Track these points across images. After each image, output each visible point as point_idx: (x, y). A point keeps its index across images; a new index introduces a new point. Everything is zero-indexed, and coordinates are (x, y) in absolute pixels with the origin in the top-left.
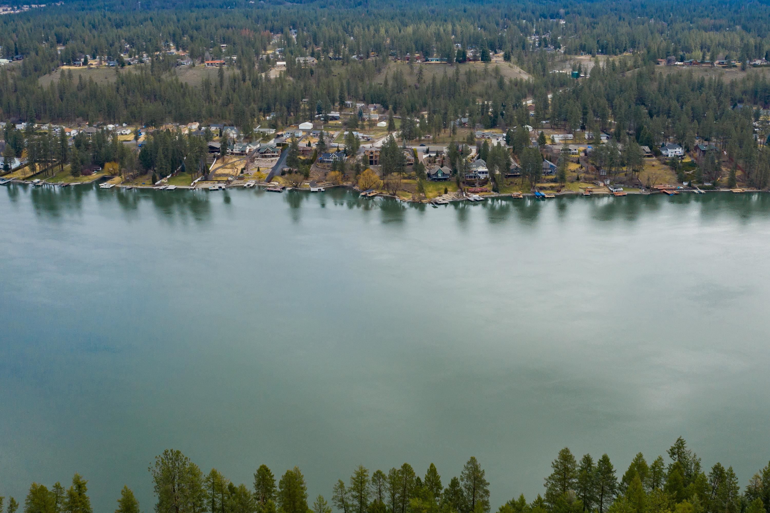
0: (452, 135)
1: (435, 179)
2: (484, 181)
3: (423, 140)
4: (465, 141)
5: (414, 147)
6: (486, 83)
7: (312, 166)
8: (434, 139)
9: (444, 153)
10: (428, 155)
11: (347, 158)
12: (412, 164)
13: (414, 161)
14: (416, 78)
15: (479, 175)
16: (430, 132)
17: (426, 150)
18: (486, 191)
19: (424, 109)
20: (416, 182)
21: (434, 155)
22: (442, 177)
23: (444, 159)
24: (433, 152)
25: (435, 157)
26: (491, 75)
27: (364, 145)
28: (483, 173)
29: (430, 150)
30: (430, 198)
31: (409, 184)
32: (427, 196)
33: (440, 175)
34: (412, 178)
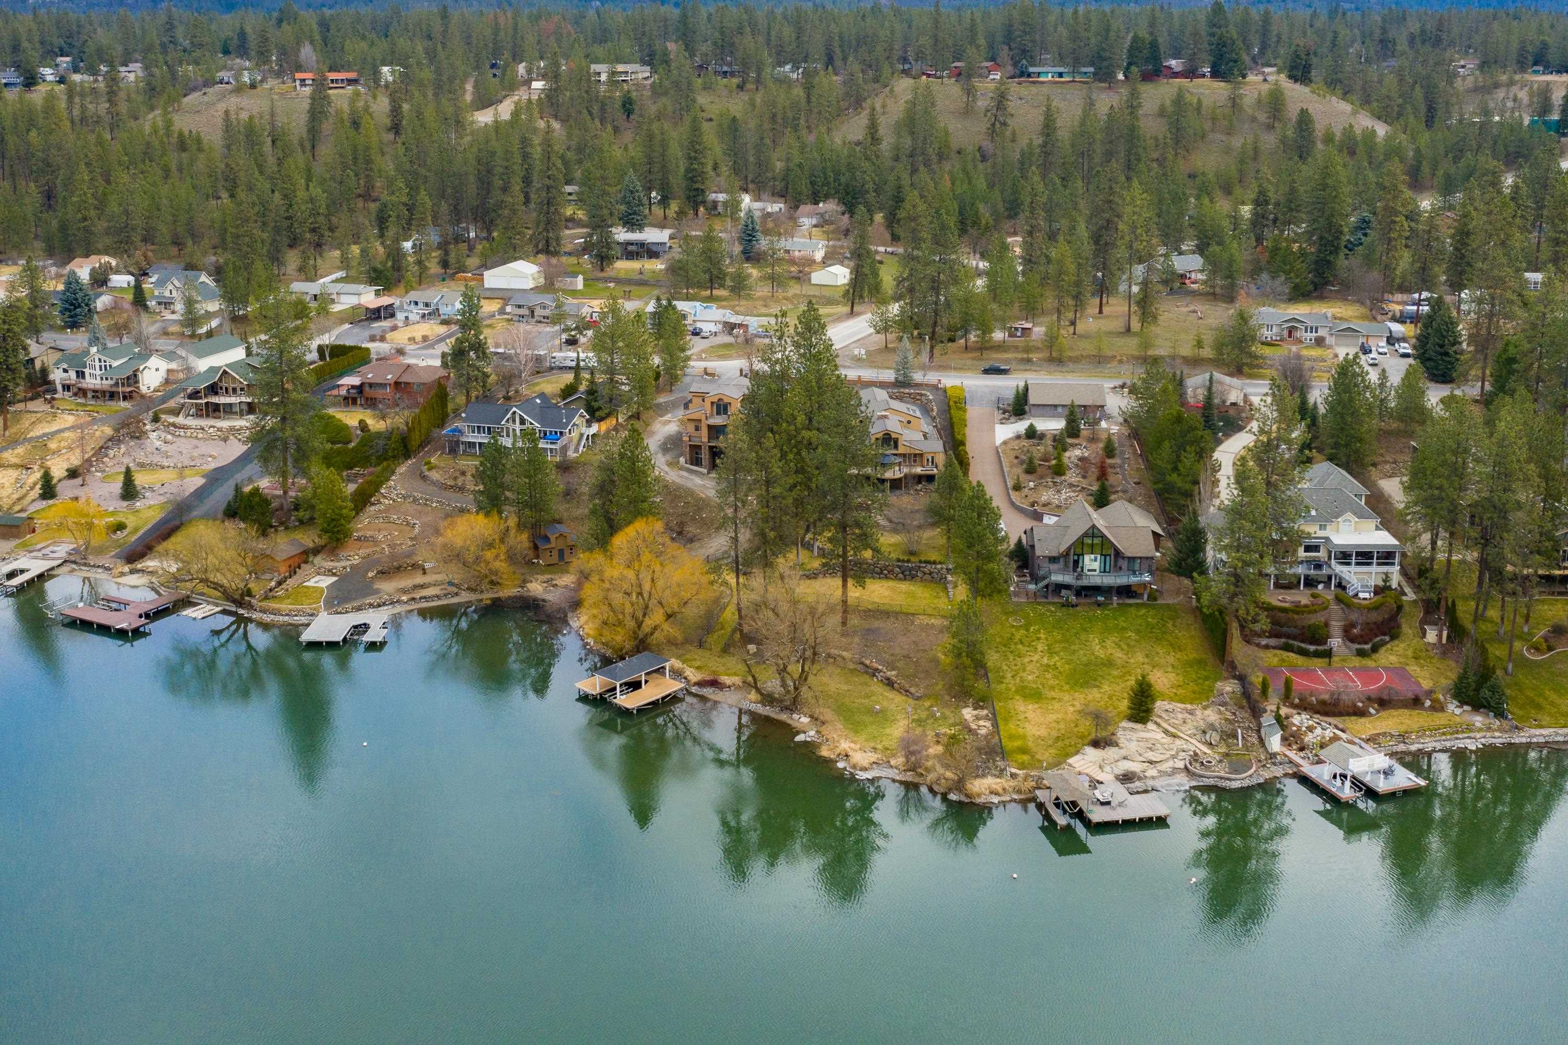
0: (1136, 325)
1: (1059, 587)
2: (1374, 617)
3: (1000, 347)
4: (1207, 352)
5: (950, 381)
6: (1237, 142)
7: (402, 469)
8: (1051, 340)
9: (1108, 417)
10: (1021, 426)
11: (594, 428)
12: (930, 478)
13: (941, 459)
14: (983, 126)
15: (1339, 569)
16: (1031, 310)
17: (1010, 395)
18: (1416, 702)
19: (1007, 225)
20: (942, 603)
21: (1054, 425)
22: (1110, 580)
23: (1110, 451)
24: (1049, 409)
25: (1060, 442)
26: (1254, 119)
27: (714, 365)
28: (1364, 556)
29: (1033, 399)
30: (1026, 758)
31: (893, 619)
32: (1011, 737)
33: (1096, 560)
34: (920, 574)
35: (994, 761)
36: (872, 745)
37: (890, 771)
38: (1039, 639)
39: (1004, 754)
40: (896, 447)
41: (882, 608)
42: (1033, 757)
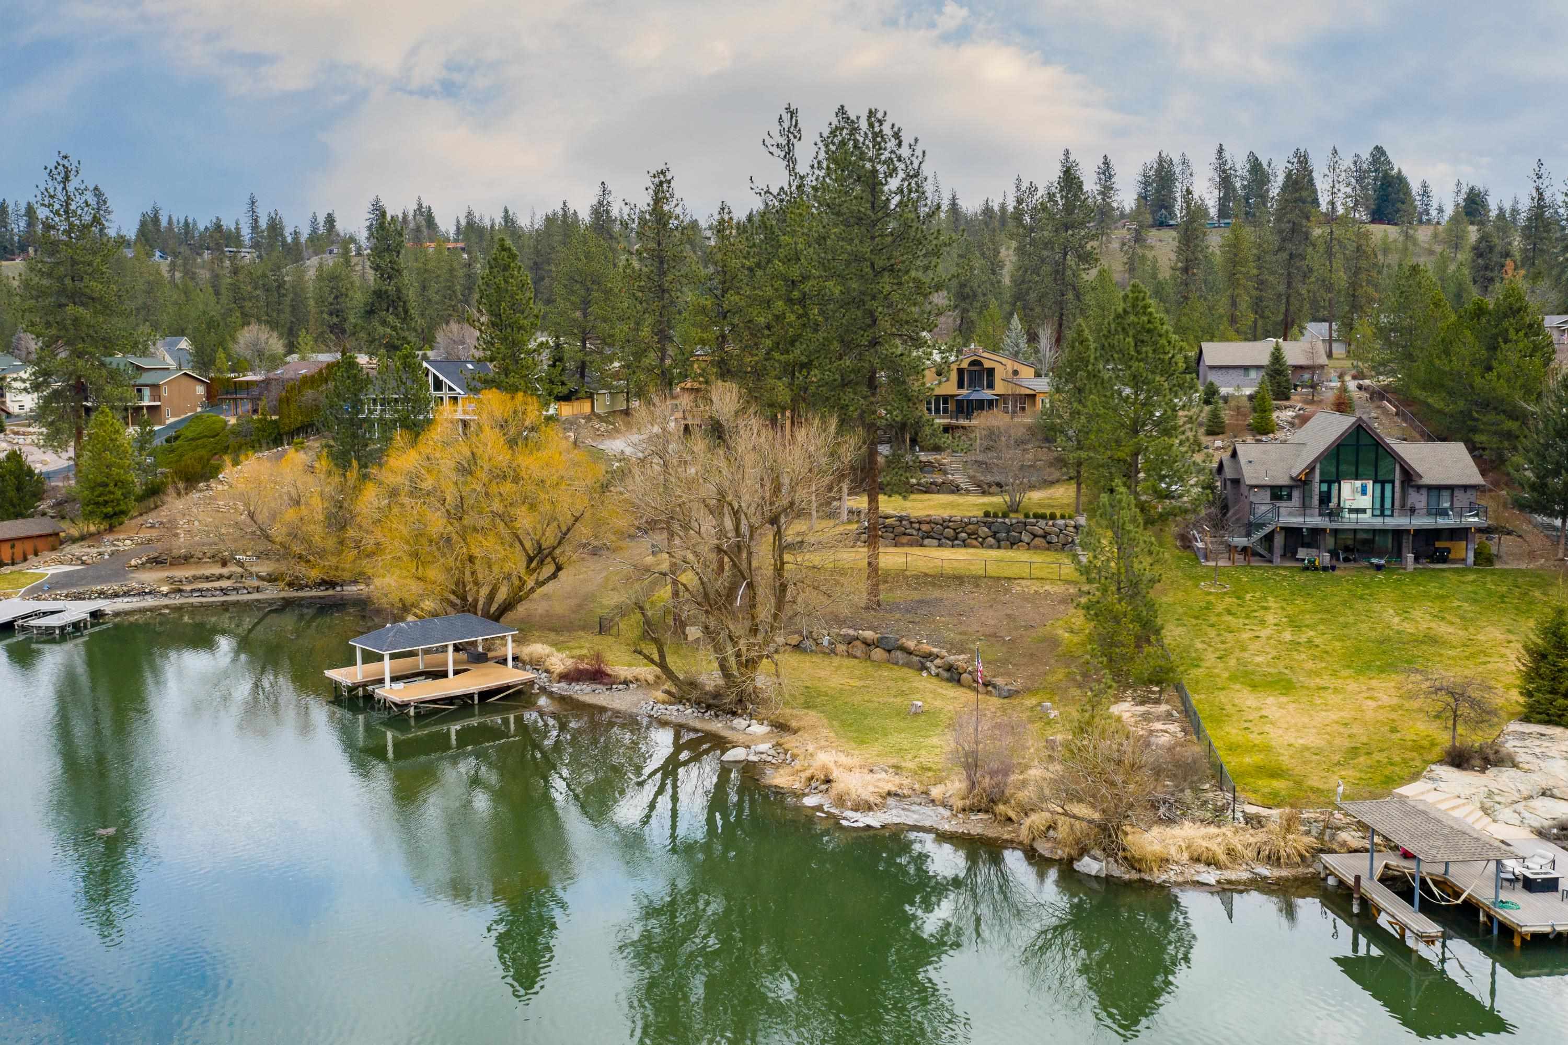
22: (1396, 522)
26: (1431, 253)
30: (1278, 784)
31: (970, 587)
32: (1232, 748)
33: (1364, 492)
34: (1026, 537)
35: (1197, 791)
36: (894, 761)
37: (929, 810)
38: (1266, 608)
39: (1219, 776)
40: (991, 386)
41: (948, 571)
42: (1298, 783)
